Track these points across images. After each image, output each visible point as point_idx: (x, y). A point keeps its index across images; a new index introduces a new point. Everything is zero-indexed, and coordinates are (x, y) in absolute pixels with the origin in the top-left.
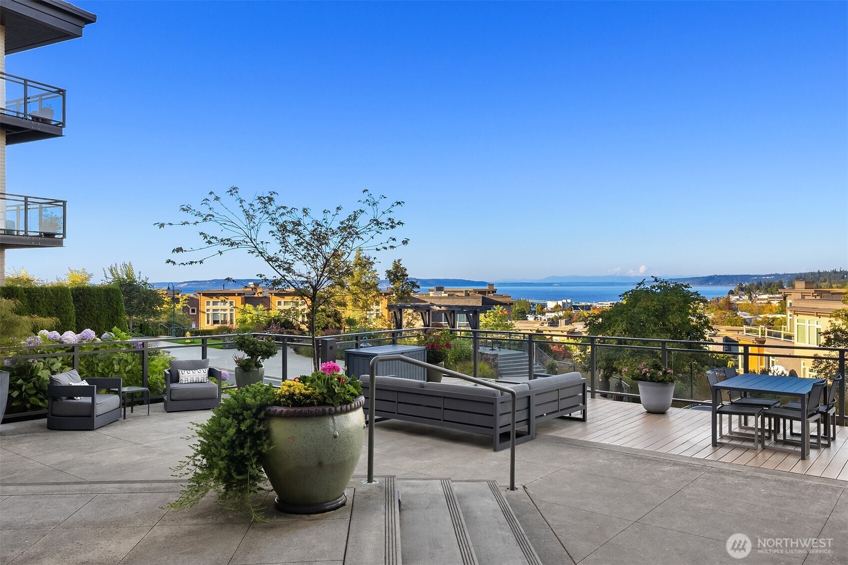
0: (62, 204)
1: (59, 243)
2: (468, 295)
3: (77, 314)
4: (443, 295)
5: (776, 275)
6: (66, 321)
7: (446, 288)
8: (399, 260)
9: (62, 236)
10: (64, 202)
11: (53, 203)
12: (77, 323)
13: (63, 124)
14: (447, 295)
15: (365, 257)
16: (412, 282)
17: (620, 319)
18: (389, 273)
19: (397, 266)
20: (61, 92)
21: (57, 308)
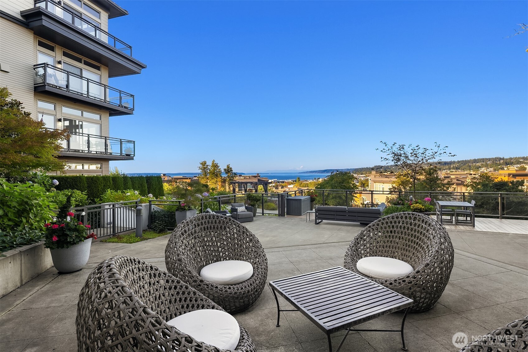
0: (133, 142)
1: (132, 159)
2: (250, 178)
3: (148, 188)
4: (242, 178)
5: (348, 169)
6: (145, 190)
7: (243, 175)
8: (229, 165)
9: (133, 156)
10: (134, 142)
11: (129, 142)
12: (148, 191)
13: (133, 109)
14: (243, 178)
15: (216, 164)
16: (234, 173)
17: (328, 185)
18: (225, 170)
19: (228, 167)
20: (132, 96)
21: (141, 185)
